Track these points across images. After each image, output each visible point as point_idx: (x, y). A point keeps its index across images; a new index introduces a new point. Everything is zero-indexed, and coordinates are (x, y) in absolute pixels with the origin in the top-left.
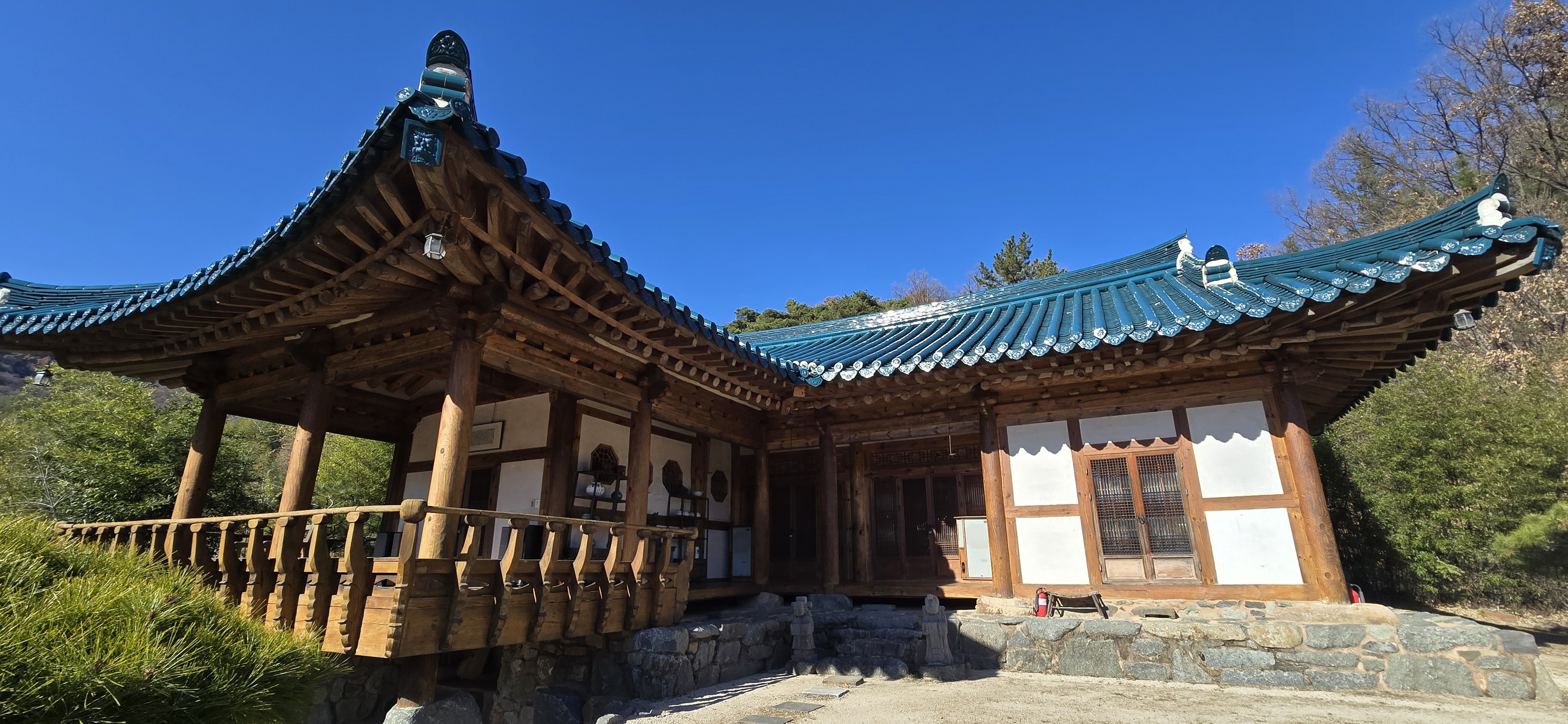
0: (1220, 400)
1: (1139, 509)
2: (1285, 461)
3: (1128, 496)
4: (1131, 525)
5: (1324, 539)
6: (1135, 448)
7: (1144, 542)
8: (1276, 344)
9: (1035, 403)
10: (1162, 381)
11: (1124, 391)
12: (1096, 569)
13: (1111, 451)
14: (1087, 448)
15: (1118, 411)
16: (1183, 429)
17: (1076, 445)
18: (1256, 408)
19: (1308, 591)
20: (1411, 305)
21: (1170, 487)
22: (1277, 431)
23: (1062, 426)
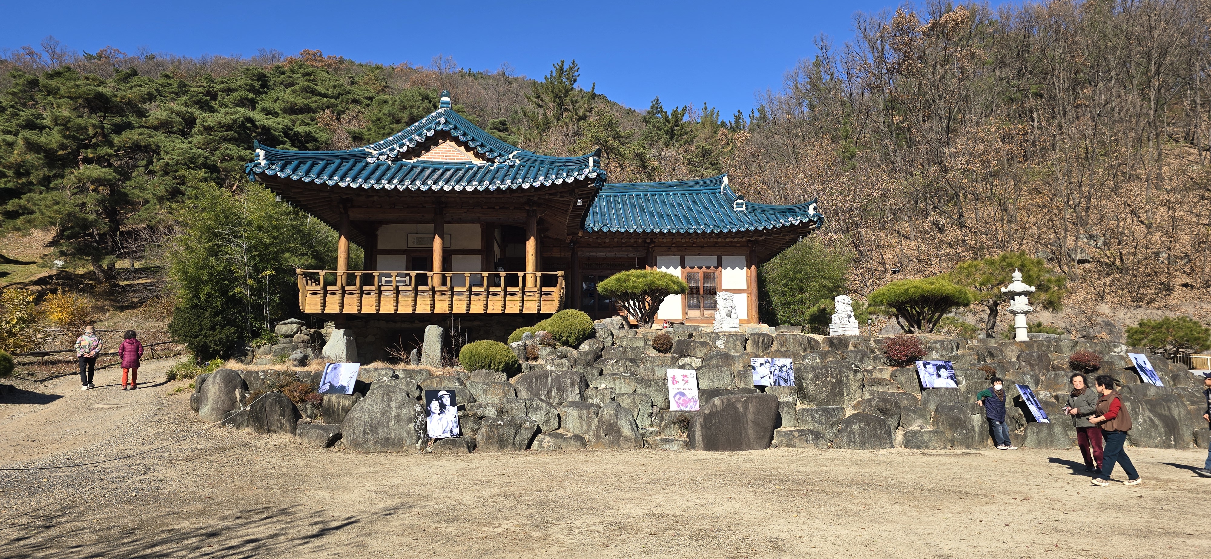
0: (733, 255)
1: (701, 292)
2: (749, 277)
3: (698, 288)
4: (698, 298)
5: (755, 304)
6: (704, 269)
7: (702, 304)
8: (754, 239)
9: (669, 248)
10: (715, 245)
11: (702, 247)
12: (684, 313)
13: (696, 269)
14: (688, 269)
15: (699, 255)
16: (719, 264)
17: (683, 267)
18: (743, 258)
19: (748, 321)
20: (790, 232)
21: (712, 285)
22: (749, 267)
23: (678, 258)
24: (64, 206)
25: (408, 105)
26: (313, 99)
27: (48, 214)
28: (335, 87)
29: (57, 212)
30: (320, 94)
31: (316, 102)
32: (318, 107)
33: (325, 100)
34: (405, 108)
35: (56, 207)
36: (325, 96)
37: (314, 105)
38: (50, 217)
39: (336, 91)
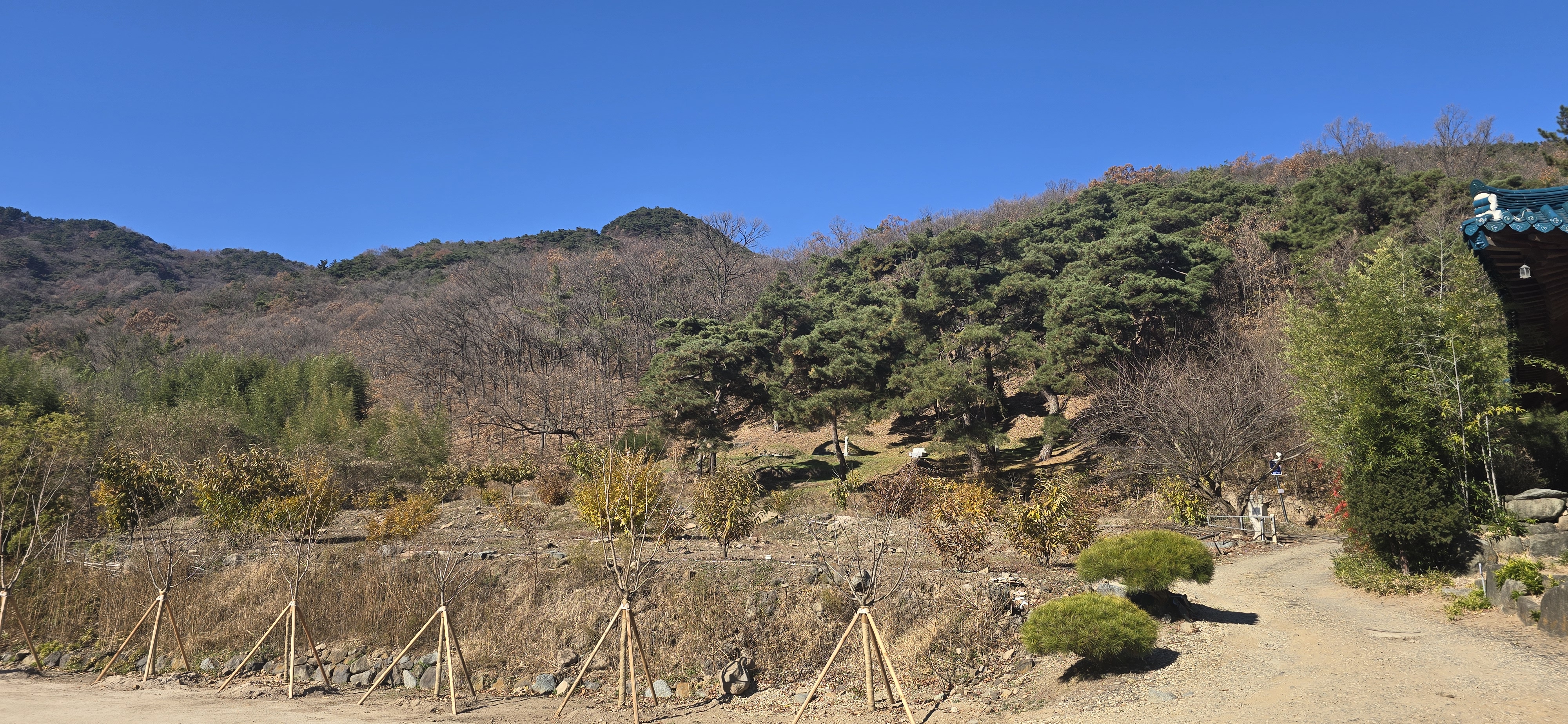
24: (950, 376)
25: (1354, 182)
26: (1191, 208)
27: (936, 387)
28: (1214, 187)
29: (944, 384)
30: (1197, 201)
31: (1194, 211)
32: (1200, 216)
33: (1207, 206)
34: (1350, 189)
35: (942, 379)
36: (1205, 201)
37: (1193, 216)
38: (939, 390)
39: (1217, 192)
